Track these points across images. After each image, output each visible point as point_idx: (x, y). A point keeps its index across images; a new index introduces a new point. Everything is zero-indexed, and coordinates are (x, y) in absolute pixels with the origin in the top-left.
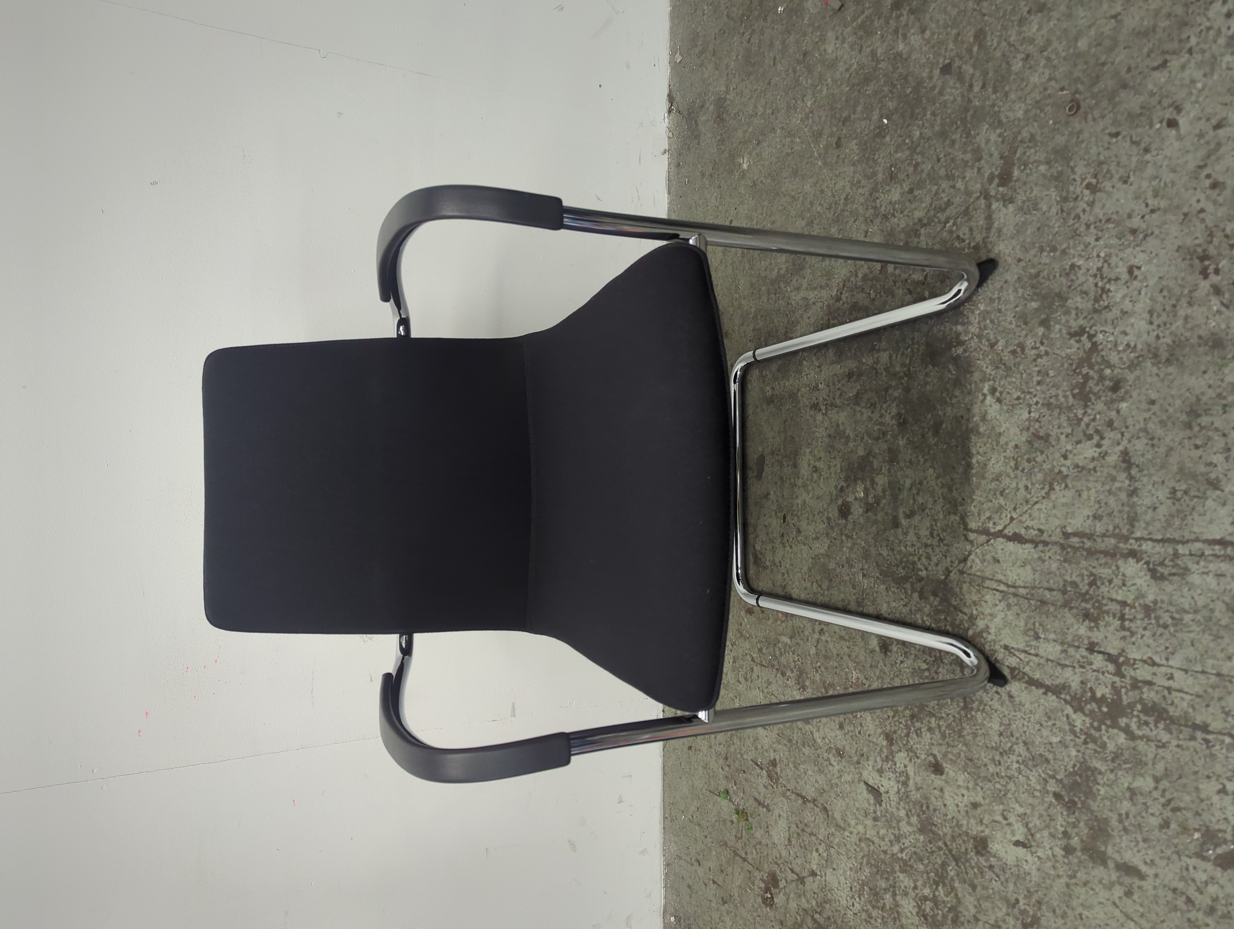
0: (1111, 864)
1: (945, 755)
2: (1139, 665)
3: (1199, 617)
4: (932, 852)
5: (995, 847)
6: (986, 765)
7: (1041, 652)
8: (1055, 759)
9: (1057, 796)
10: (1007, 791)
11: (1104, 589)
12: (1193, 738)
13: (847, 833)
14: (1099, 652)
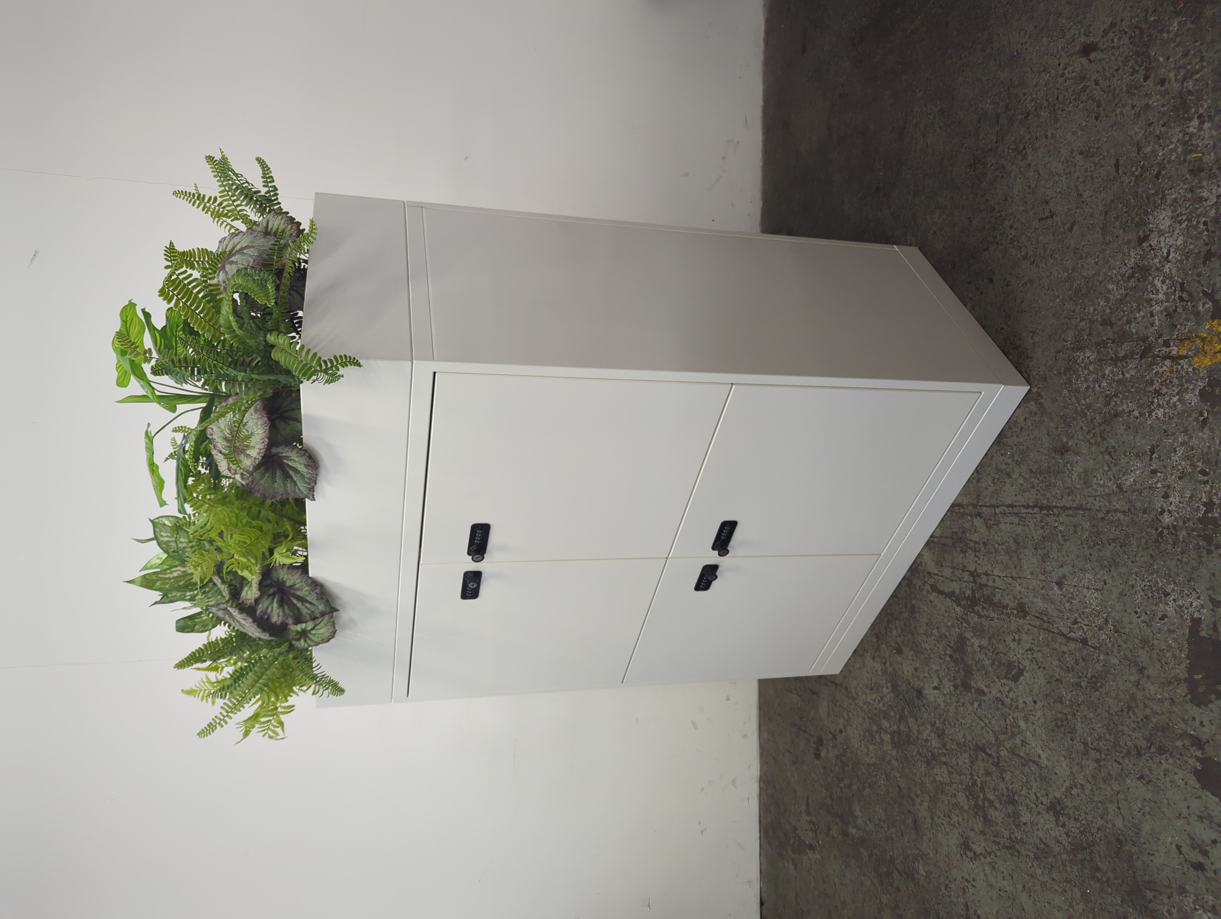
0: (973, 691)
1: (903, 642)
2: (982, 576)
3: (1004, 547)
4: (898, 702)
5: (925, 692)
6: (921, 645)
7: (944, 575)
8: (950, 635)
9: (951, 656)
10: (930, 658)
11: (968, 535)
12: (1003, 613)
13: (857, 701)
14: (967, 571)
